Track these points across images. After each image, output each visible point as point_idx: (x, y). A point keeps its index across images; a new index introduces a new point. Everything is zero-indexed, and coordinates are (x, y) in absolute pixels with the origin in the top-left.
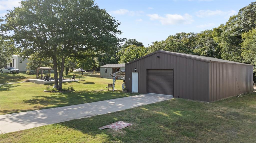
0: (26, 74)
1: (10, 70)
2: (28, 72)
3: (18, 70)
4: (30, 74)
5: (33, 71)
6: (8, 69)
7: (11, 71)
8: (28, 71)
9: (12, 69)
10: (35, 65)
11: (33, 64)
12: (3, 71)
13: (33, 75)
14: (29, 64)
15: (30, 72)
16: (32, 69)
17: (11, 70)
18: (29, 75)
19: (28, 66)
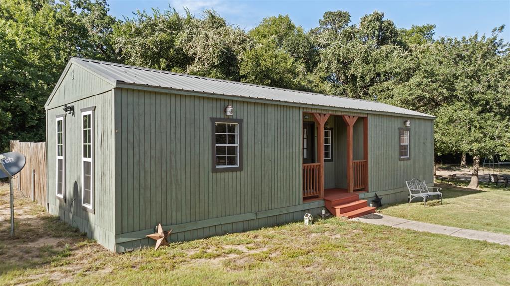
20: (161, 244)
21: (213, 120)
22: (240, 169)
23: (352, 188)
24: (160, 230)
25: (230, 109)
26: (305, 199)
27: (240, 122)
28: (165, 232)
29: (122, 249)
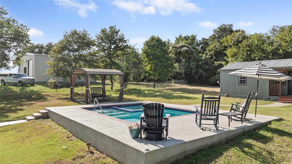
0: (48, 87)
1: (17, 78)
2: (51, 83)
3: (34, 80)
4: (56, 86)
5: (61, 79)
6: (14, 77)
7: (20, 81)
8: (51, 80)
9: (22, 78)
10: (65, 65)
11: (61, 64)
12: (6, 81)
13: (62, 89)
14: (51, 62)
15: (55, 83)
16: (58, 75)
17: (19, 79)
18: (52, 88)
19: (49, 69)
20: (225, 97)
24: (226, 94)
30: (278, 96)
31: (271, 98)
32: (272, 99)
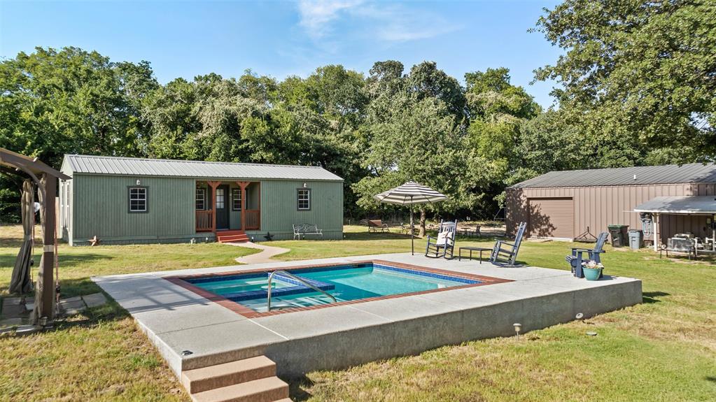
20: (94, 245)
21: (129, 187)
22: (147, 212)
23: (244, 228)
24: (95, 238)
25: (138, 181)
26: (197, 232)
27: (147, 187)
28: (97, 240)
29: (76, 245)
30: (211, 231)
31: (205, 238)
32: (207, 239)
